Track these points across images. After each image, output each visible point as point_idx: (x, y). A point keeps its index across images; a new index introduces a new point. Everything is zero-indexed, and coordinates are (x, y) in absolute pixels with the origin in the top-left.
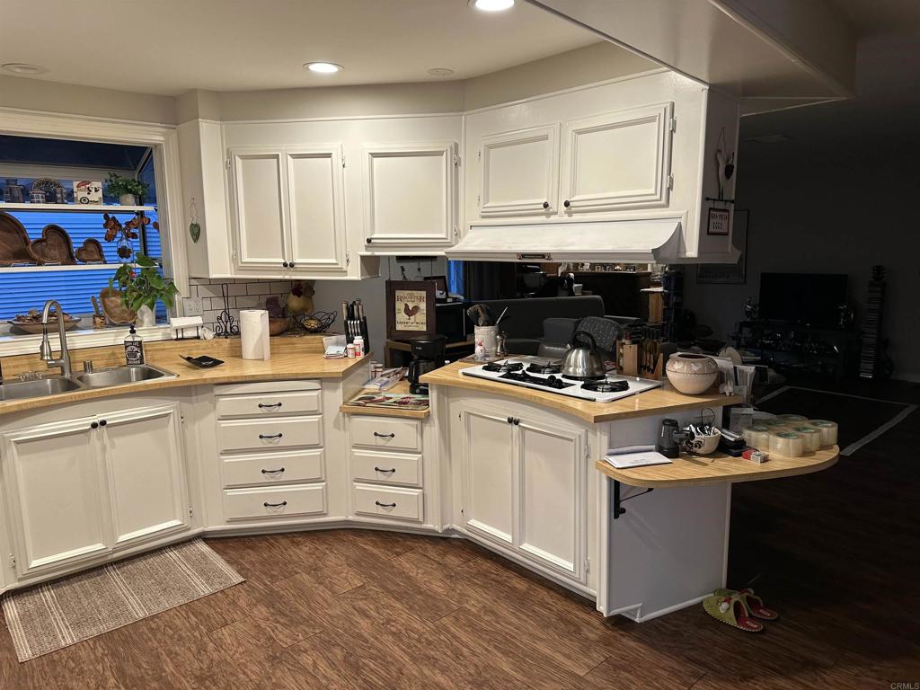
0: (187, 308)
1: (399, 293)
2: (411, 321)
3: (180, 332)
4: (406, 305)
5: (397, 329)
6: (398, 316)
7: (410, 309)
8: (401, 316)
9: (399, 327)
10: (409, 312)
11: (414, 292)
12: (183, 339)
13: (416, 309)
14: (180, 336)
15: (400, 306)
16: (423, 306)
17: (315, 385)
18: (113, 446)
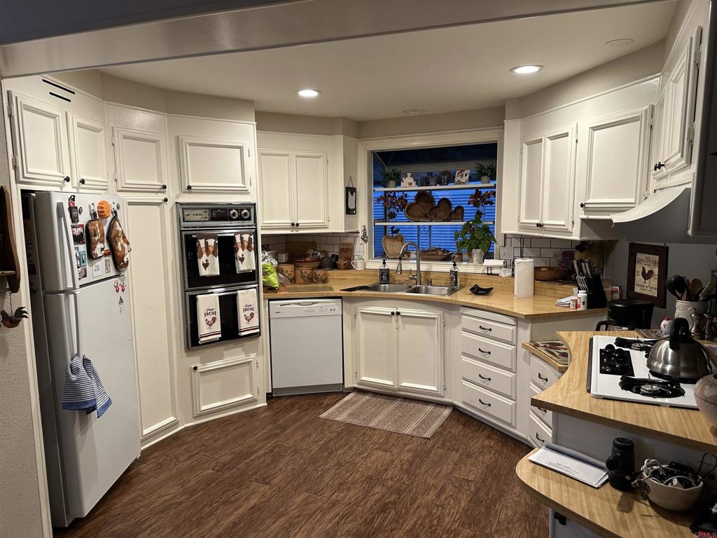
0: (502, 254)
1: (639, 256)
2: (646, 285)
3: (490, 269)
4: (643, 268)
5: (636, 291)
6: (637, 277)
7: (647, 272)
8: (639, 279)
9: (637, 289)
10: (647, 276)
11: (651, 256)
12: (491, 274)
13: (651, 272)
14: (489, 272)
15: (639, 268)
16: (656, 271)
17: (511, 321)
18: (404, 328)
